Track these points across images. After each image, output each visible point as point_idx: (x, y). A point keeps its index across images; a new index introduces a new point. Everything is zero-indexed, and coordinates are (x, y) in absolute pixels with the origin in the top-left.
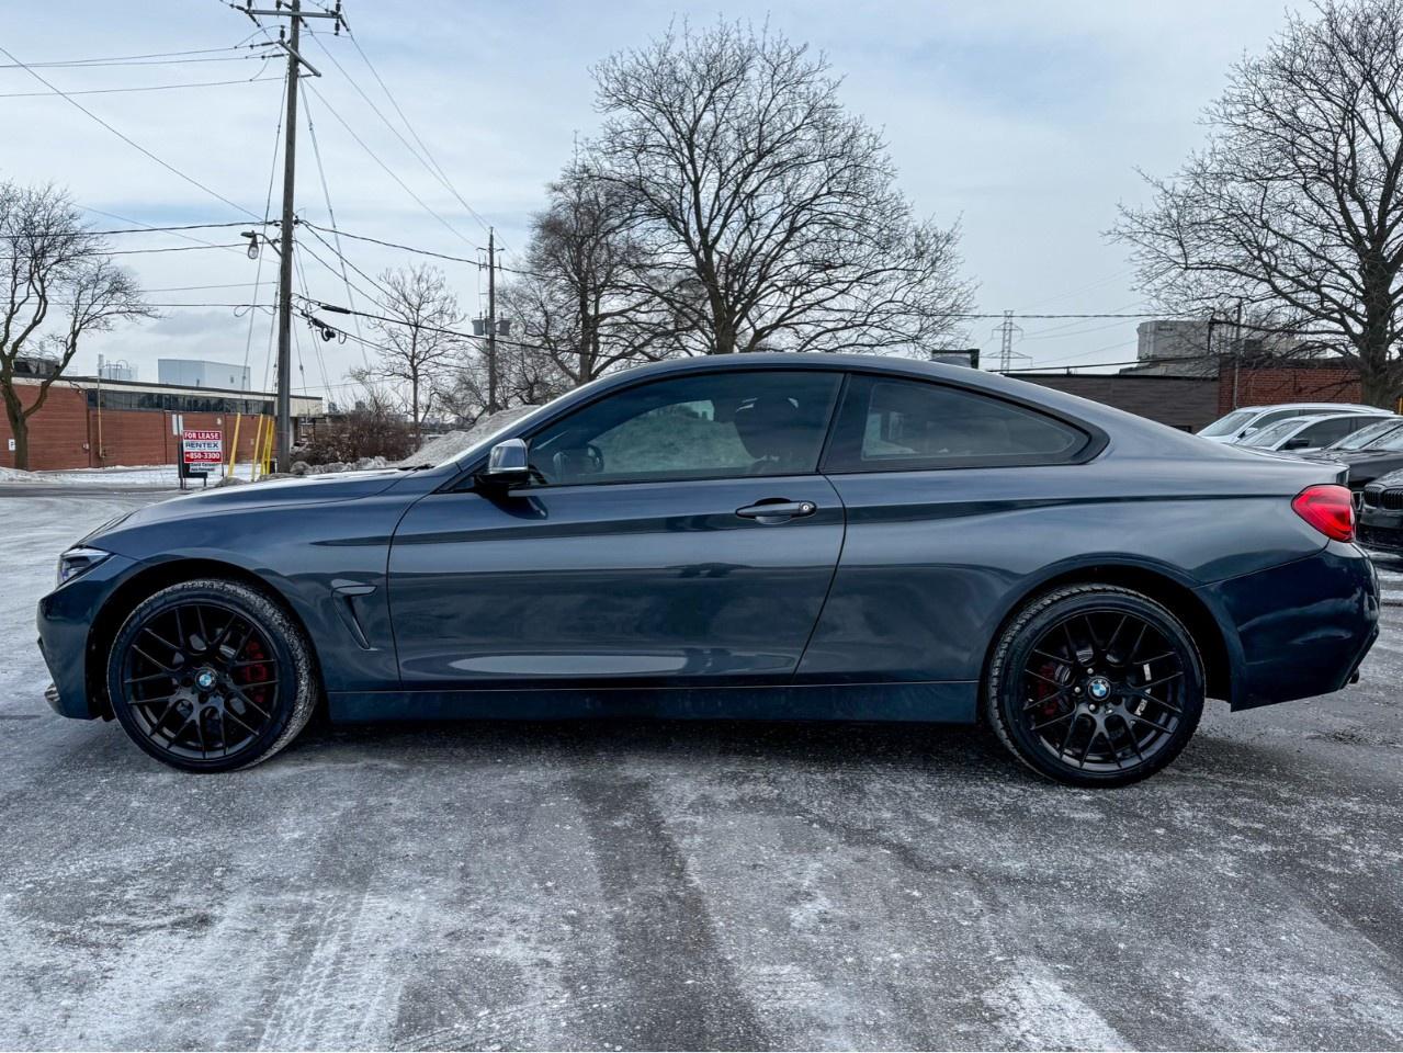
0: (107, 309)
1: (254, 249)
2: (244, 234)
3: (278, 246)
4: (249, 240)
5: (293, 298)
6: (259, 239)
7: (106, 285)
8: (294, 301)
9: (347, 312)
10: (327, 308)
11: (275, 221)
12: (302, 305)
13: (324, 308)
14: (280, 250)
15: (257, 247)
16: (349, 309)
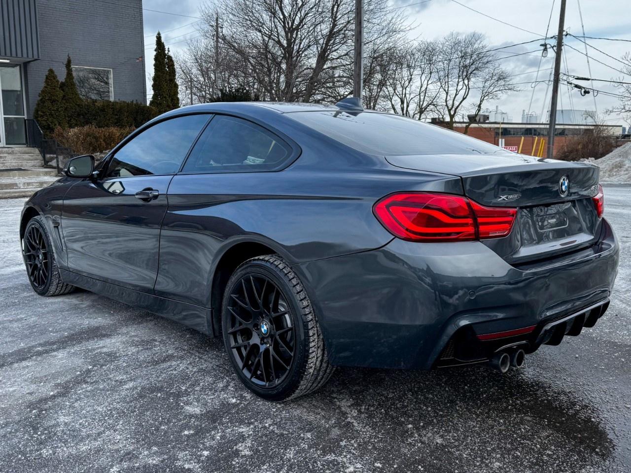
0: (496, 89)
1: (545, 52)
2: (541, 45)
3: (555, 48)
4: (543, 48)
5: (560, 75)
6: (548, 46)
7: (496, 78)
8: (561, 76)
9: (588, 79)
10: (578, 79)
11: (554, 36)
12: (565, 78)
13: (576, 79)
14: (556, 51)
15: (547, 51)
16: (589, 78)
